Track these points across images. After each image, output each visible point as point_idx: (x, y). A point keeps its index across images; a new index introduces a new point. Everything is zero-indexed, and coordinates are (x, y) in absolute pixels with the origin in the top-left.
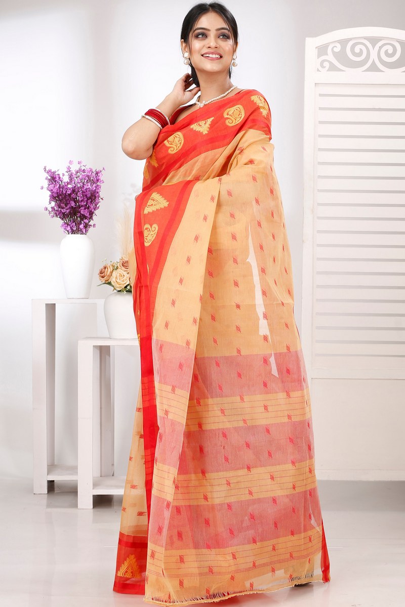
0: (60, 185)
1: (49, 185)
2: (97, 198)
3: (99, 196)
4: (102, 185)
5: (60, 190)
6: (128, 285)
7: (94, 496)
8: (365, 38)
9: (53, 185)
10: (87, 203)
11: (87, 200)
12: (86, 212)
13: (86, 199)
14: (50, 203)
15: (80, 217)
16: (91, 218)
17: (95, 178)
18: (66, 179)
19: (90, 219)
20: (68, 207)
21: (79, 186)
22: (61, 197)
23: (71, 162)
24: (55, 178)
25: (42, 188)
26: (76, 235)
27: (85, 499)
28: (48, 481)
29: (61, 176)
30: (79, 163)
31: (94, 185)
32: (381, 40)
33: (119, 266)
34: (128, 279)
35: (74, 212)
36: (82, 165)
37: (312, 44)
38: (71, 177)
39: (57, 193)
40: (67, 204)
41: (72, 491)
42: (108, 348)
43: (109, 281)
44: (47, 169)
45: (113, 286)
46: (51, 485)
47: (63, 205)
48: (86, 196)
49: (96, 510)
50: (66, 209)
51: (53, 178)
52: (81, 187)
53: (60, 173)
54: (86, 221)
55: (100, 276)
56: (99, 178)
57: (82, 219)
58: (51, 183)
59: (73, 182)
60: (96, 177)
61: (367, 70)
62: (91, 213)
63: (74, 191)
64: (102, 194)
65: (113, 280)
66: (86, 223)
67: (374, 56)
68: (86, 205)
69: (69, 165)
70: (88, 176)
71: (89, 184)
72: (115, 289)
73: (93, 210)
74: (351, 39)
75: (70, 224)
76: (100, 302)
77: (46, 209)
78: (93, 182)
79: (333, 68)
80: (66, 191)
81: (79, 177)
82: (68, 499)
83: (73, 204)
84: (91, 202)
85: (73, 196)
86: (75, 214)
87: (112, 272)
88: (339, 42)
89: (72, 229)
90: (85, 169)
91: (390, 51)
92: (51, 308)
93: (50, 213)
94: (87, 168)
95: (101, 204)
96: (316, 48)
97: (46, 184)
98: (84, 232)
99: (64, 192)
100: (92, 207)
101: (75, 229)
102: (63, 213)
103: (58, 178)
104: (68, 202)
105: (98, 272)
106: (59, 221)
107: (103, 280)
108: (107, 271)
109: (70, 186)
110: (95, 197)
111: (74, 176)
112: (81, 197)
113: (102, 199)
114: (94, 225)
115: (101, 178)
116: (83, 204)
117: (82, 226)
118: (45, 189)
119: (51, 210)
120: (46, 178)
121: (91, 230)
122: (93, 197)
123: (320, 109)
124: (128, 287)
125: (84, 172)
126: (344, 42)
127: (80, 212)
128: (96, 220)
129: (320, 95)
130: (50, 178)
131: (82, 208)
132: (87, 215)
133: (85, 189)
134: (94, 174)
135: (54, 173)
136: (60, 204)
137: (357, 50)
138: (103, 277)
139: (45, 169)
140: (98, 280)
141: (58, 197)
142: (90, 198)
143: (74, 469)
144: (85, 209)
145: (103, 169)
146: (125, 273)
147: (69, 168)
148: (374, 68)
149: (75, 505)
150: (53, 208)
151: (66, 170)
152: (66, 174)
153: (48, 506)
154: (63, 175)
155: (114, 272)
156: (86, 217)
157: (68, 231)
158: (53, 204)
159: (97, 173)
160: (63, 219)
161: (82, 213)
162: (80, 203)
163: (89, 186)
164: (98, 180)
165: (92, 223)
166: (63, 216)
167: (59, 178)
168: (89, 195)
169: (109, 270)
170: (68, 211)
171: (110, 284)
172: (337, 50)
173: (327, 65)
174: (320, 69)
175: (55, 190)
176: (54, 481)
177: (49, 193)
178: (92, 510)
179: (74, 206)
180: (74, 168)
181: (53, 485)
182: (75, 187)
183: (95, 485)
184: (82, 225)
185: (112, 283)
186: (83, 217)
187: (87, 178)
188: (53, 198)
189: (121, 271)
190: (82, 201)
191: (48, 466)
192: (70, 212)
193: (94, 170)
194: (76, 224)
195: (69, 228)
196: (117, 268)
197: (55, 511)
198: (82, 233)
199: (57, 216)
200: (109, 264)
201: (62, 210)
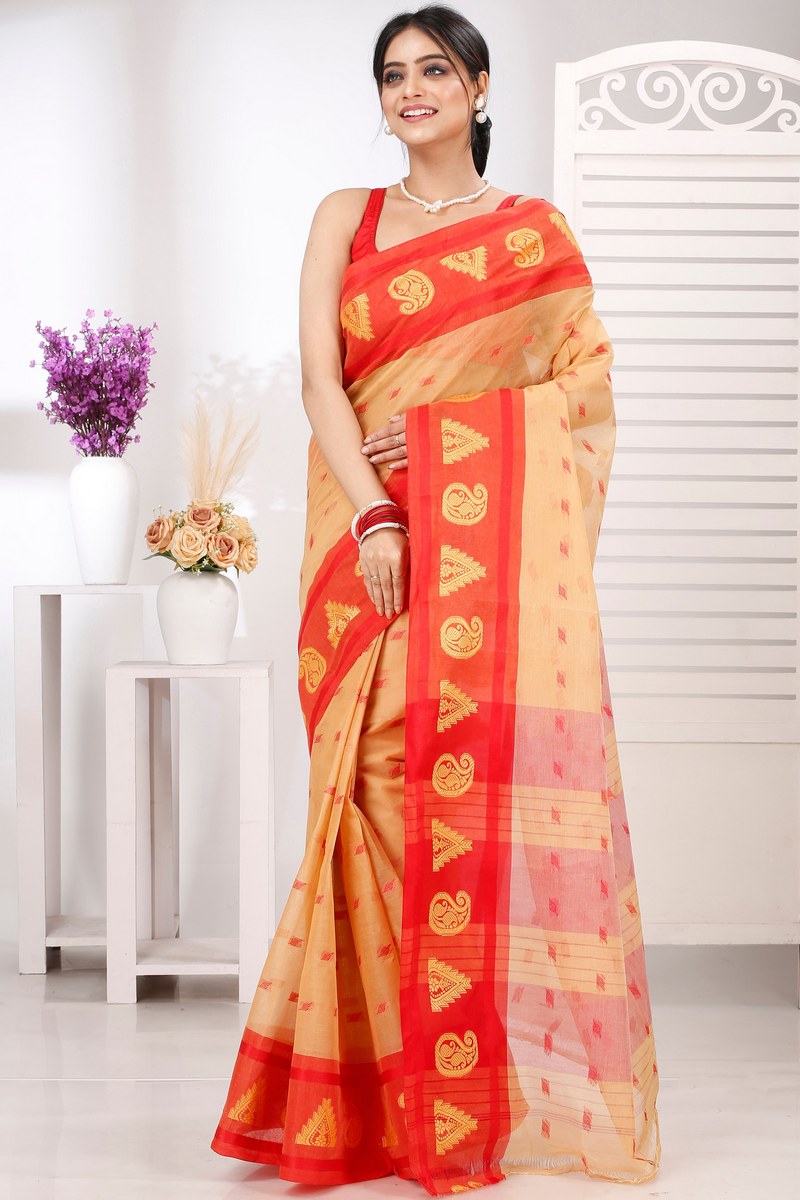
0: (68, 358)
1: (47, 358)
2: (142, 385)
3: (146, 381)
4: (152, 358)
5: (68, 369)
6: (205, 557)
7: (138, 977)
8: (675, 63)
9: (54, 359)
10: (123, 393)
11: (123, 388)
12: (121, 412)
13: (120, 387)
14: (49, 395)
15: (109, 421)
16: (131, 423)
17: (137, 344)
18: (80, 346)
19: (128, 425)
20: (85, 402)
21: (106, 359)
22: (70, 383)
23: (90, 313)
24: (59, 344)
25: (33, 364)
26: (100, 458)
27: (122, 984)
28: (47, 948)
29: (71, 341)
30: (107, 314)
31: (137, 358)
32: (706, 67)
33: (186, 520)
34: (204, 546)
35: (96, 412)
36: (112, 318)
37: (568, 75)
38: (90, 342)
39: (63, 374)
40: (83, 396)
41: (95, 967)
42: (166, 682)
43: (167, 550)
44: (43, 327)
45: (175, 560)
46: (54, 958)
47: (74, 398)
48: (121, 379)
49: (143, 1005)
50: (84, 406)
51: (55, 345)
52: (109, 363)
53: (69, 334)
54: (121, 430)
55: (149, 540)
56: (147, 343)
57: (112, 427)
58: (51, 354)
59: (95, 352)
60: (140, 342)
61: (680, 127)
62: (131, 415)
63: (95, 370)
64: (151, 376)
65: (174, 547)
66: (120, 434)
67: (691, 98)
68: (121, 398)
69: (86, 318)
70: (124, 340)
71: (127, 357)
72: (178, 565)
73: (134, 409)
74: (645, 66)
75: (89, 435)
76: (150, 592)
77: (41, 406)
78: (134, 353)
79: (610, 123)
80: (81, 371)
81: (105, 341)
82: (87, 984)
83: (94, 396)
84: (131, 392)
85: (95, 379)
86: (99, 417)
87: (172, 532)
88: (624, 71)
89: (93, 447)
90: (119, 326)
91: (725, 89)
92: (52, 605)
93: (48, 415)
94: (122, 325)
95: (151, 396)
96: (577, 83)
97: (40, 356)
98: (117, 451)
99: (77, 372)
100: (133, 401)
101: (98, 445)
102: (76, 415)
103: (64, 345)
104: (85, 393)
105: (146, 532)
106: (67, 431)
107: (156, 548)
108: (163, 530)
109: (88, 360)
110: (139, 382)
111: (97, 340)
112: (111, 383)
113: (152, 385)
114: (137, 437)
115: (151, 344)
116: (114, 395)
117: (112, 441)
118: (39, 367)
119: (50, 408)
120: (41, 346)
121: (130, 447)
122: (133, 383)
123: (586, 204)
124: (206, 562)
125: (116, 333)
126: (631, 73)
127: (108, 412)
128: (142, 426)
129: (586, 177)
130: (48, 344)
131: (112, 404)
132: (124, 418)
133: (118, 365)
134: (136, 336)
135: (57, 334)
136: (69, 396)
137: (658, 87)
138: (154, 542)
139: (38, 326)
140: (144, 548)
141: (65, 381)
142: (129, 384)
143: (99, 925)
144: (118, 406)
145: (155, 326)
146: (199, 534)
147: (86, 324)
148: (691, 123)
149: (103, 997)
150: (54, 404)
151: (81, 328)
152: (81, 336)
153: (49, 997)
154: (75, 338)
155: (177, 532)
156: (120, 423)
157: (85, 450)
158: (55, 396)
159: (142, 334)
160: (74, 427)
161: (113, 413)
162: (108, 395)
163: (127, 361)
164: (143, 349)
165: (132, 433)
166: (75, 420)
167: (67, 344)
168: (126, 379)
169: (167, 529)
170: (84, 410)
171: (168, 555)
172: (619, 86)
173: (598, 116)
174: (585, 125)
175: (58, 369)
176: (59, 948)
177: (47, 375)
178: (135, 1007)
179: (97, 401)
180: (97, 324)
181: (59, 956)
182: (98, 362)
183: (141, 956)
184: (113, 438)
185: (173, 553)
186: (115, 422)
187: (122, 345)
188: (54, 384)
189: (191, 529)
190: (112, 390)
191: (47, 917)
192: (88, 412)
193: (136, 328)
194: (100, 436)
195: (86, 445)
196: (183, 524)
197: (63, 1009)
198: (113, 454)
199: (62, 420)
200: (167, 515)
201: (73, 408)
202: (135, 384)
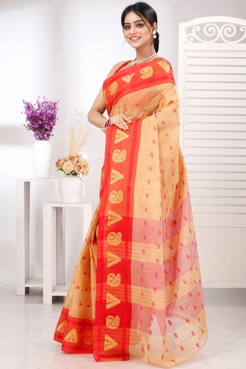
0: (32, 111)
1: (26, 111)
2: (55, 119)
3: (56, 118)
4: (58, 111)
5: (33, 114)
6: (73, 171)
7: (53, 297)
8: (215, 23)
9: (28, 111)
10: (49, 121)
11: (49, 120)
12: (48, 127)
13: (48, 119)
14: (27, 122)
15: (44, 130)
16: (51, 130)
17: (53, 107)
18: (36, 107)
19: (50, 131)
20: (37, 124)
21: (44, 111)
22: (33, 118)
23: (39, 97)
24: (30, 107)
25: (22, 113)
26: (42, 141)
27: (48, 298)
28: (25, 288)
29: (33, 106)
30: (44, 98)
31: (53, 111)
32: (224, 24)
33: (68, 160)
34: (73, 167)
35: (41, 127)
36: (46, 99)
37: (183, 26)
38: (39, 106)
39: (31, 116)
40: (37, 122)
41: (40, 293)
42: (61, 208)
43: (62, 168)
44: (25, 101)
45: (64, 172)
46: (27, 290)
47: (34, 123)
48: (48, 117)
49: (54, 305)
50: (36, 125)
51: (29, 107)
52: (45, 113)
53: (33, 103)
54: (48, 132)
55: (56, 165)
56: (56, 107)
57: (46, 131)
58: (27, 110)
59: (40, 109)
60: (54, 106)
61: (216, 42)
62: (51, 128)
63: (41, 114)
64: (57, 116)
65: (64, 168)
66: (48, 134)
67: (220, 33)
68: (48, 123)
69: (38, 99)
70: (49, 106)
71: (50, 110)
72: (65, 173)
73: (52, 126)
74: (206, 24)
75: (38, 134)
76: (57, 181)
77: (24, 125)
78: (52, 109)
79: (195, 41)
80: (36, 115)
81: (44, 106)
82: (37, 298)
83: (40, 122)
84: (51, 121)
85: (40, 117)
86: (41, 128)
87: (63, 163)
88: (199, 25)
89: (40, 137)
90: (48, 101)
91: (230, 31)
92: (27, 185)
93: (26, 128)
94: (49, 101)
95: (57, 122)
96: (185, 29)
97: (24, 110)
98: (47, 139)
99: (35, 115)
100: (52, 124)
101: (41, 137)
102: (35, 128)
103: (31, 107)
104: (37, 121)
105: (55, 163)
106: (32, 133)
107: (58, 168)
108: (61, 162)
109: (38, 112)
110: (54, 118)
111: (41, 106)
112: (45, 118)
113: (58, 119)
114: (53, 135)
115: (57, 107)
116: (46, 122)
117: (45, 136)
118: (24, 113)
119: (27, 126)
120: (24, 107)
121: (51, 138)
122: (52, 118)
123: (188, 65)
124: (73, 172)
125: (47, 103)
126: (202, 26)
127: (44, 127)
128: (54, 132)
129: (188, 57)
130: (26, 107)
131: (45, 125)
132: (49, 129)
133: (47, 113)
134: (53, 104)
135: (29, 104)
136: (33, 122)
137: (210, 30)
138: (58, 166)
139: (24, 101)
140: (55, 168)
141: (31, 118)
142: (51, 119)
143: (41, 281)
144: (47, 125)
145: (58, 101)
146: (71, 164)
147: (38, 101)
148: (220, 41)
149: (42, 302)
150: (28, 125)
151: (36, 102)
152: (37, 104)
153: (26, 302)
154: (35, 105)
155: (65, 163)
156: (48, 130)
157: (37, 138)
158: (28, 122)
159: (55, 104)
160: (34, 131)
161: (46, 127)
162: (44, 122)
163: (50, 112)
164: (55, 108)
165: (51, 133)
166: (34, 129)
167: (32, 107)
168: (50, 117)
169: (62, 162)
170: (37, 126)
171: (62, 170)
172: (198, 30)
173: (192, 39)
174: (188, 41)
175: (29, 114)
176: (29, 287)
177: (26, 116)
178: (51, 305)
179: (41, 124)
180: (41, 101)
181: (29, 290)
182: (41, 112)
183: (54, 290)
184: (46, 135)
185: (64, 170)
186: (46, 130)
187: (49, 107)
188: (28, 118)
189: (69, 162)
190: (45, 120)
191: (25, 278)
192: (38, 127)
193: (53, 102)
194: (42, 134)
195: (38, 137)
196: (66, 161)
197: (31, 306)
198: (46, 140)
199: (31, 129)
200: (62, 158)
201: (34, 126)
202: (53, 119)
